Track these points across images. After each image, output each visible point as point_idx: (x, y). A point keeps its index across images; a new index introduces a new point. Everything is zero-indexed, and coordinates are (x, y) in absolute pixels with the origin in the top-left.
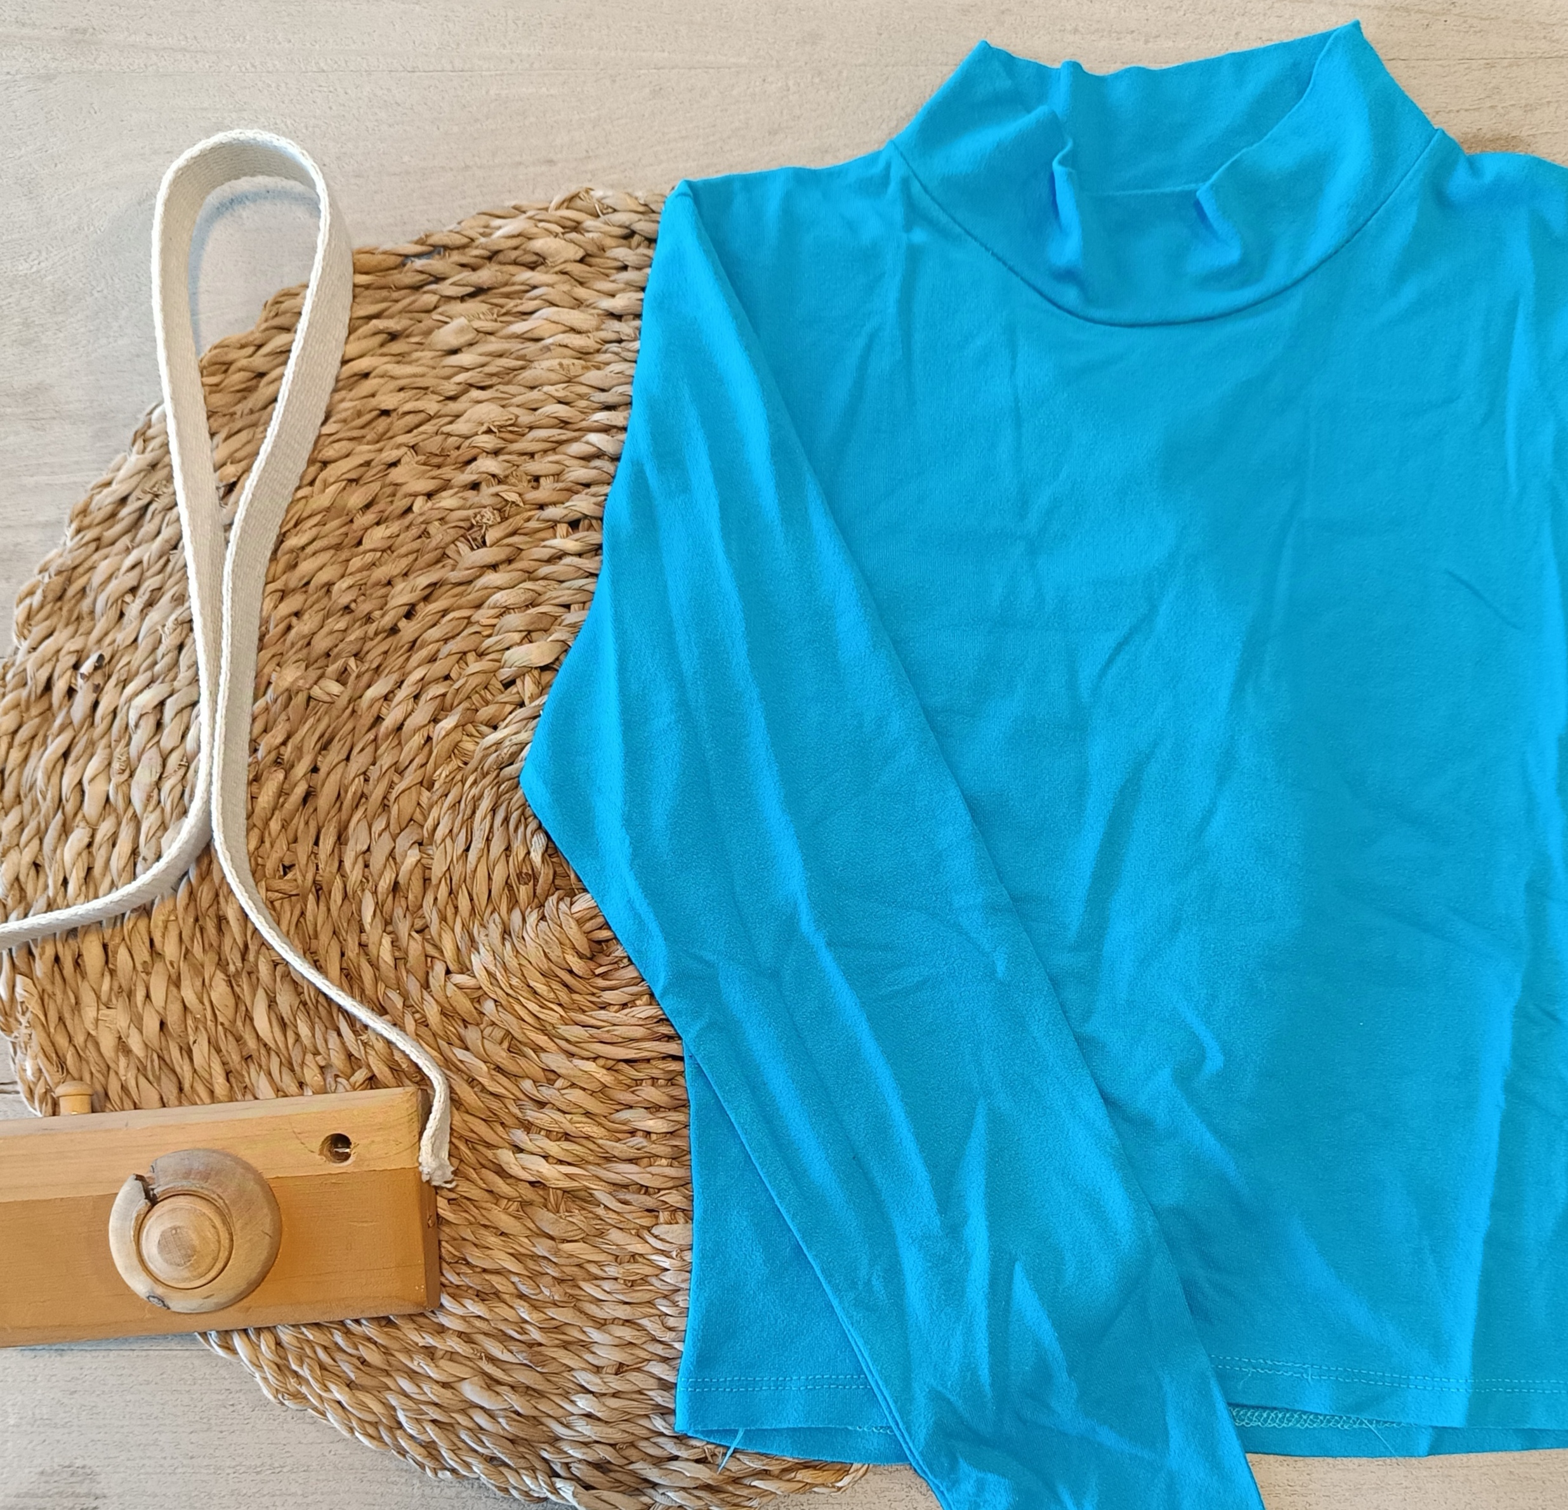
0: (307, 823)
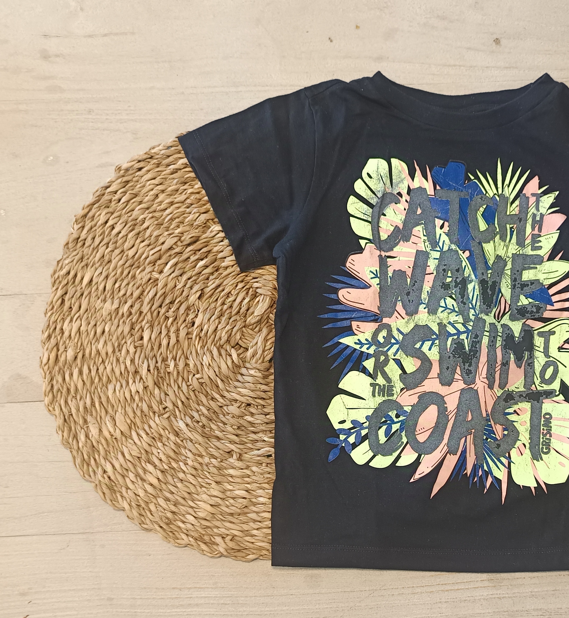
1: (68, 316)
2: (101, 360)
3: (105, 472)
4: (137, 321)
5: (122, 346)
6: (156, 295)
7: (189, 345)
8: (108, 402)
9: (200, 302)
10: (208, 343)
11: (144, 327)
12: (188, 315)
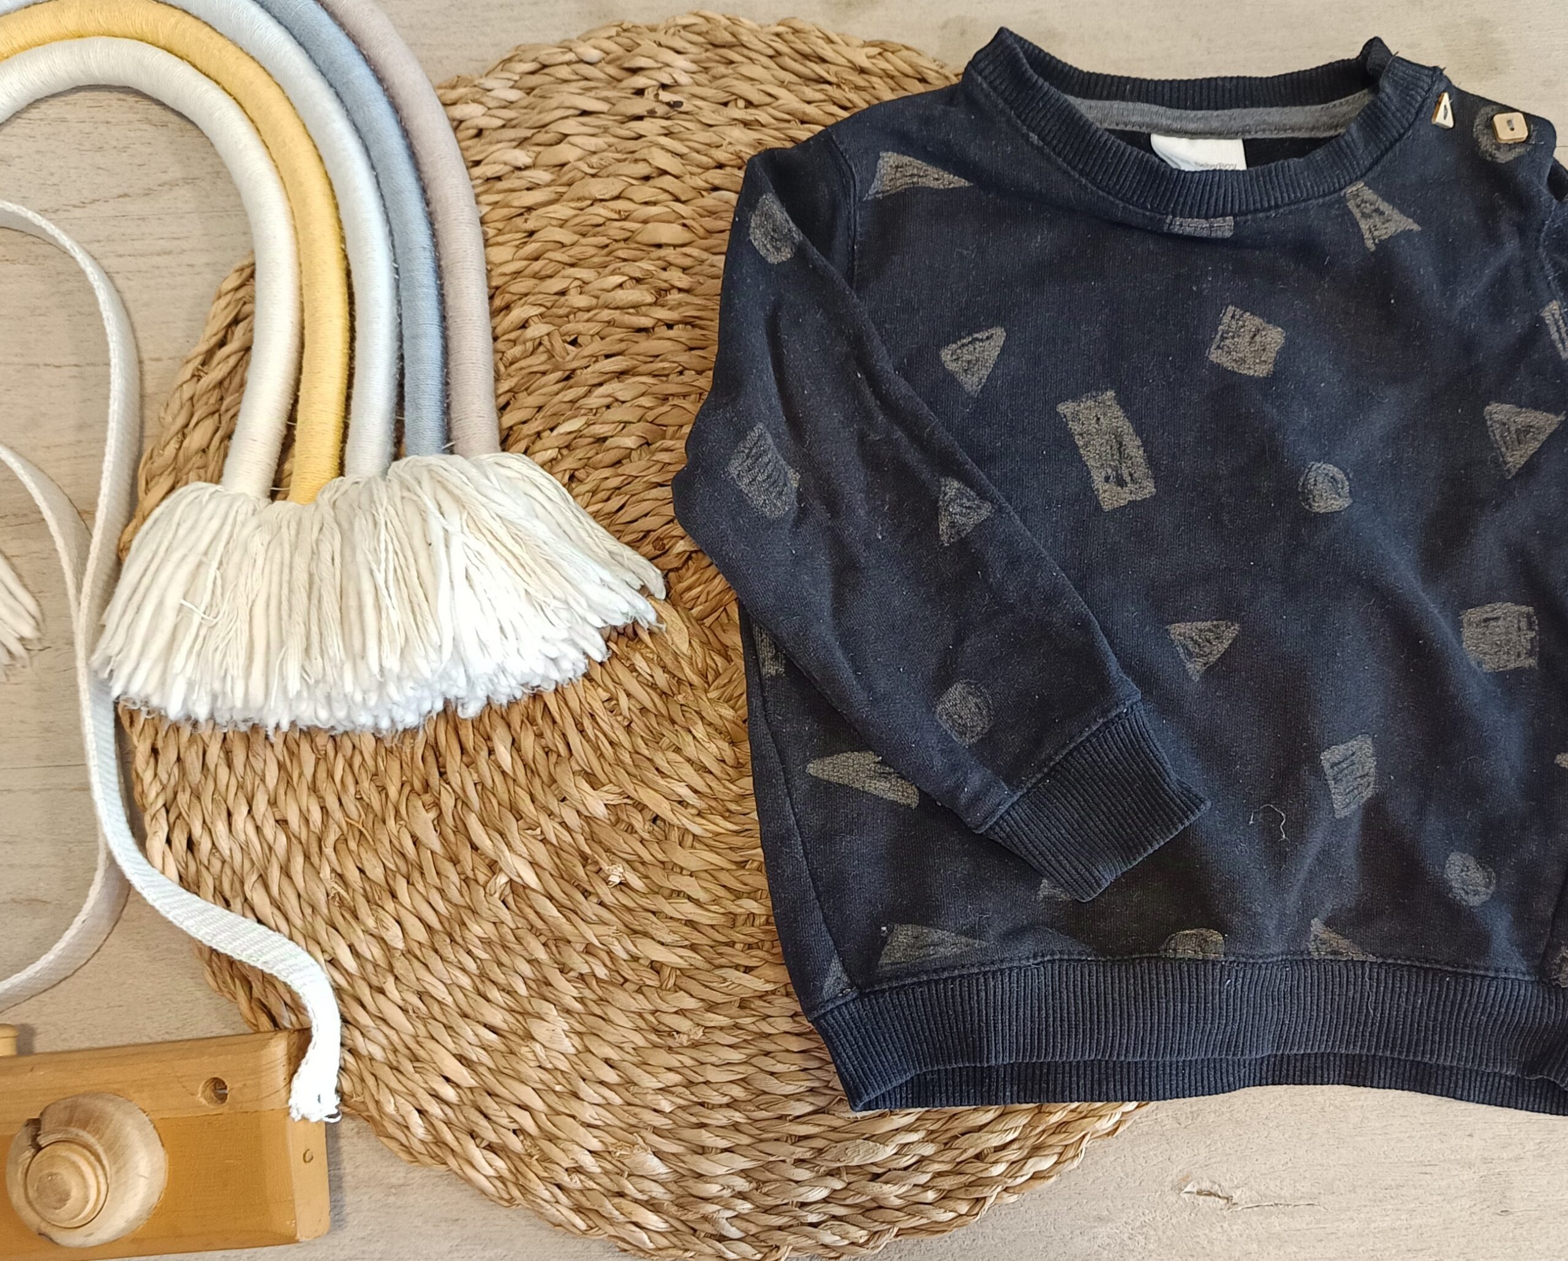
0: (622, 340)
1: (536, 1146)
2: (680, 1089)
3: (979, 1157)
4: (605, 966)
5: (660, 1022)
6: (551, 898)
7: (711, 848)
8: (799, 1100)
9: (605, 788)
10: (721, 796)
11: (628, 952)
12: (631, 829)
